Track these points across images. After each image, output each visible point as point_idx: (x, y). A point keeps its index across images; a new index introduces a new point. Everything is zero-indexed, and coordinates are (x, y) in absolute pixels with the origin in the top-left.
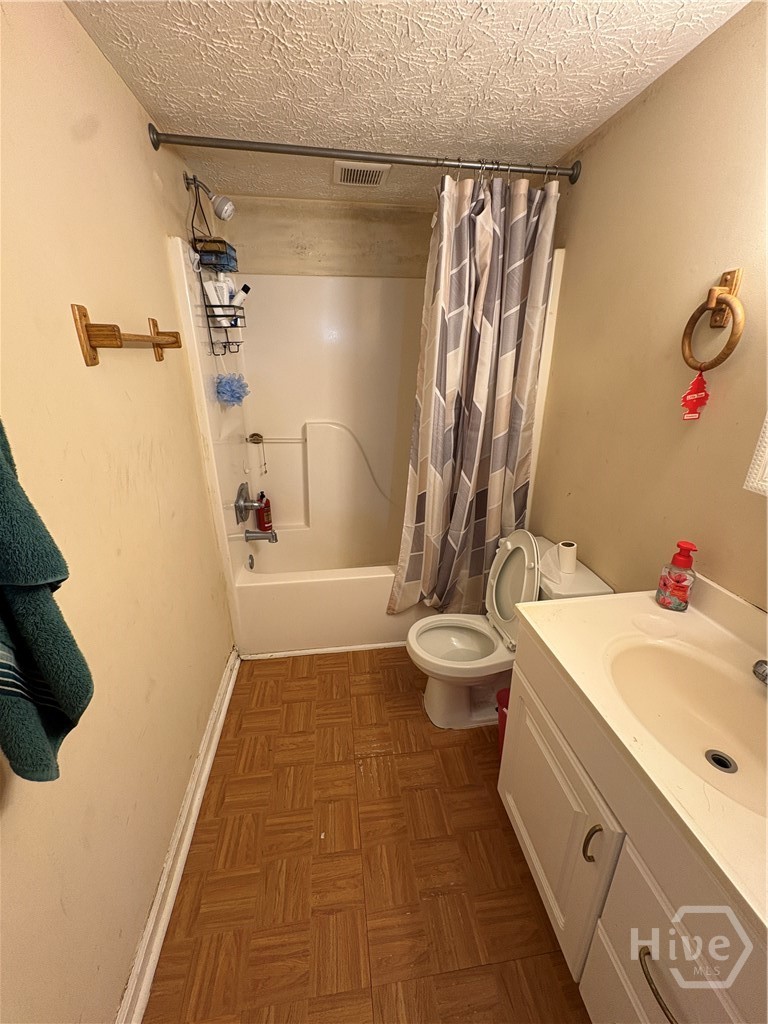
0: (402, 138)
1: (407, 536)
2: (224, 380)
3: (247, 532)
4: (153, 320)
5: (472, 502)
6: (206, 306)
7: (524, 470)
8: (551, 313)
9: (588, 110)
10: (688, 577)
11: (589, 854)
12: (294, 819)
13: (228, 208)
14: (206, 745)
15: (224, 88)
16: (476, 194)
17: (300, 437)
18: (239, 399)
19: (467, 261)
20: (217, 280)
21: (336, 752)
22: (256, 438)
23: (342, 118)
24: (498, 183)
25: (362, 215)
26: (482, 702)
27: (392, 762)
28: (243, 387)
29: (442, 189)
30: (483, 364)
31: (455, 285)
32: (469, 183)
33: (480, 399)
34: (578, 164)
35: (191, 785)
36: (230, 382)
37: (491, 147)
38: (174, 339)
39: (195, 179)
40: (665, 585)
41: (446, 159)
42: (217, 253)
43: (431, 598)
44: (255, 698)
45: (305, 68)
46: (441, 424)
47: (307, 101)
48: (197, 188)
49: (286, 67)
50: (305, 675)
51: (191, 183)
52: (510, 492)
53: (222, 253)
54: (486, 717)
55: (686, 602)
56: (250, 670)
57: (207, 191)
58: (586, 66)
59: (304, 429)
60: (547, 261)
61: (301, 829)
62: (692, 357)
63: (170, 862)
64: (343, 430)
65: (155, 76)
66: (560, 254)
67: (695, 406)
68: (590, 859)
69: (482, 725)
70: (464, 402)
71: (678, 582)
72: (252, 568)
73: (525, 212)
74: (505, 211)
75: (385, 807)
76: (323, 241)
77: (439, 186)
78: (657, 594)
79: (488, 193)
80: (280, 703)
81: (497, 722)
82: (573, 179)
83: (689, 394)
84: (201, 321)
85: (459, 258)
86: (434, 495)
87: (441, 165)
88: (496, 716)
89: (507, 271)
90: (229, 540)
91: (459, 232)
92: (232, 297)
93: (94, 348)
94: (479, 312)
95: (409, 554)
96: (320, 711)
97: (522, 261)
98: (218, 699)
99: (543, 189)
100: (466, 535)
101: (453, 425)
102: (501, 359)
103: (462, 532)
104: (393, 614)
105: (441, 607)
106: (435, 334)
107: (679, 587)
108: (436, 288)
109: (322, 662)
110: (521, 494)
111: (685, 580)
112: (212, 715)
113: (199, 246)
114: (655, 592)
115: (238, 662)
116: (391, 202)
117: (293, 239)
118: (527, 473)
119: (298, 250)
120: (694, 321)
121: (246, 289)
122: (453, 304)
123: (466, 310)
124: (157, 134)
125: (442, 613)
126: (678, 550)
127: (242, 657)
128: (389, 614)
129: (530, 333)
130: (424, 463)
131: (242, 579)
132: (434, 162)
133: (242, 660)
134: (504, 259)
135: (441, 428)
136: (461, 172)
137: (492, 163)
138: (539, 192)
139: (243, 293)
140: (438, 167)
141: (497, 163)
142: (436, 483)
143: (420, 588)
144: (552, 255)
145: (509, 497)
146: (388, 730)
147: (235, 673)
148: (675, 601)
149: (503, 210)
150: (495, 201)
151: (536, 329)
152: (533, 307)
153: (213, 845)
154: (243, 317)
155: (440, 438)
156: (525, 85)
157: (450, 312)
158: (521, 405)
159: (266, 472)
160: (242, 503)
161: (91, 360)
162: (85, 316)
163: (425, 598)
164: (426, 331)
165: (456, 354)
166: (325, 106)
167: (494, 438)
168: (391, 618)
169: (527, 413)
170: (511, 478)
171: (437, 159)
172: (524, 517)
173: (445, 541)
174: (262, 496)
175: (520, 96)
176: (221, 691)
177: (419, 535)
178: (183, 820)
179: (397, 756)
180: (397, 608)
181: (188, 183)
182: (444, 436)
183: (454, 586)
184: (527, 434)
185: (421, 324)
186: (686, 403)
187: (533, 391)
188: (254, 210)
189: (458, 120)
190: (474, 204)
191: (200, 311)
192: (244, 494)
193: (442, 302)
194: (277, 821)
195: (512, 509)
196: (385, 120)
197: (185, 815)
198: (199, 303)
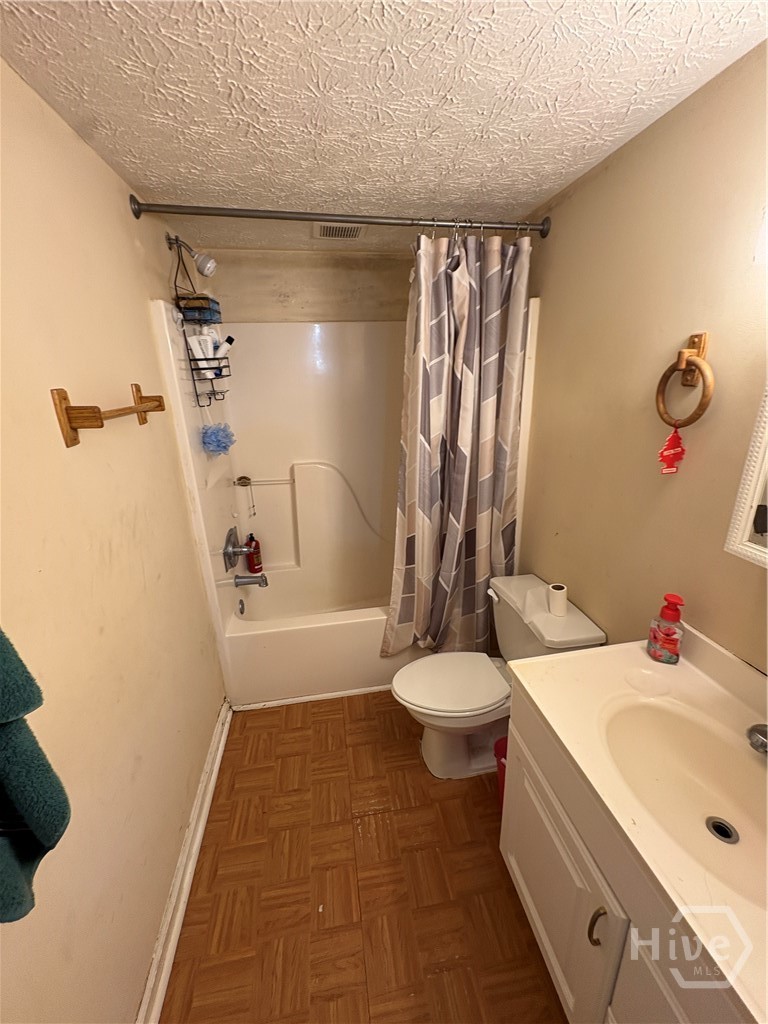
0: (378, 200)
1: (398, 579)
2: (209, 431)
3: (237, 577)
4: (136, 385)
5: (461, 544)
6: (191, 360)
7: (511, 507)
8: (529, 358)
9: (554, 174)
10: (677, 630)
11: (595, 937)
12: (290, 891)
13: (211, 266)
14: (197, 811)
15: (202, 163)
16: (451, 251)
17: (289, 478)
18: (225, 448)
19: (445, 313)
20: (201, 333)
21: (332, 810)
22: (244, 481)
23: (319, 185)
24: (472, 241)
25: (344, 263)
26: (480, 748)
27: (391, 819)
28: (228, 435)
29: (419, 248)
30: (465, 409)
31: (435, 335)
32: (444, 241)
33: (465, 444)
34: (547, 220)
35: (182, 859)
36: (216, 432)
37: (464, 206)
38: (157, 403)
39: (177, 239)
40: (655, 637)
41: (421, 220)
42: (200, 309)
43: (425, 639)
44: (248, 754)
45: (281, 147)
46: (427, 468)
47: (284, 173)
48: (179, 247)
49: (263, 147)
50: (299, 726)
51: (173, 243)
52: (498, 531)
53: (205, 309)
54: (485, 764)
55: (678, 655)
56: (242, 721)
57: (189, 250)
58: (550, 141)
59: (292, 470)
60: (522, 311)
61: (297, 902)
62: (667, 413)
63: (159, 951)
64: (330, 469)
65: (135, 156)
66: (535, 303)
67: (672, 461)
68: (596, 943)
69: (482, 772)
70: (449, 445)
71: (667, 635)
72: (242, 613)
73: (499, 267)
74: (480, 265)
75: (384, 871)
76: (306, 288)
77: (415, 244)
78: (648, 647)
79: (463, 250)
80: (274, 759)
81: (495, 769)
82: (544, 234)
83: (665, 450)
84: (186, 374)
85: (438, 311)
86: (423, 537)
87: (416, 225)
88: (494, 763)
89: (485, 321)
90: (218, 586)
91: (436, 286)
92: (216, 348)
93: (75, 430)
94: (460, 361)
95: (401, 596)
96: (316, 765)
97: (499, 312)
98: (209, 758)
99: (515, 245)
100: (457, 575)
101: (439, 468)
102: (483, 404)
103: (454, 573)
104: (386, 657)
105: (435, 647)
106: (417, 383)
107: (669, 639)
108: (416, 340)
109: (315, 710)
110: (509, 531)
111: (675, 633)
112: (204, 778)
113: (182, 304)
114: (646, 641)
115: (230, 714)
116: (370, 251)
117: (274, 288)
118: (514, 510)
119: (282, 298)
120: (665, 379)
121: (230, 340)
122: (434, 353)
123: (447, 358)
124: (138, 204)
125: (437, 652)
126: (666, 603)
127: (234, 708)
128: (382, 657)
129: (510, 378)
130: (412, 507)
131: (233, 629)
132: (409, 222)
133: (234, 712)
134: (481, 309)
135: (427, 473)
136: (437, 231)
137: (466, 222)
138: (512, 247)
139: (227, 345)
140: (414, 226)
141: (470, 222)
142: (424, 527)
143: (412, 630)
144: (527, 305)
145: (497, 535)
146: (386, 783)
147: (227, 726)
148: (665, 653)
149: (478, 264)
150: (470, 258)
151: (516, 374)
152: (512, 354)
153: (205, 926)
154: (228, 366)
155: (427, 482)
156: (492, 156)
157: (431, 360)
158: (505, 447)
159: (255, 514)
160: (230, 549)
161: (72, 440)
162: (66, 398)
163: (418, 639)
164: (409, 380)
165: (439, 400)
166: (301, 176)
167: (480, 480)
168: (385, 661)
169: (511, 453)
170: (499, 518)
171: (413, 220)
172: (513, 554)
173: (436, 583)
174: (251, 538)
175: (488, 165)
176: (212, 749)
177: (409, 577)
178: (174, 900)
179: (396, 812)
180: (390, 651)
181: (170, 244)
182: (431, 479)
183: (447, 626)
184: (512, 473)
185: (403, 373)
186: (664, 459)
187: (516, 434)
188: (236, 262)
189: (431, 186)
190: (450, 260)
191: (183, 365)
192: (232, 539)
193: (423, 352)
194: (273, 894)
195: (500, 547)
196: (360, 187)
197: (175, 894)
198: (183, 357)
